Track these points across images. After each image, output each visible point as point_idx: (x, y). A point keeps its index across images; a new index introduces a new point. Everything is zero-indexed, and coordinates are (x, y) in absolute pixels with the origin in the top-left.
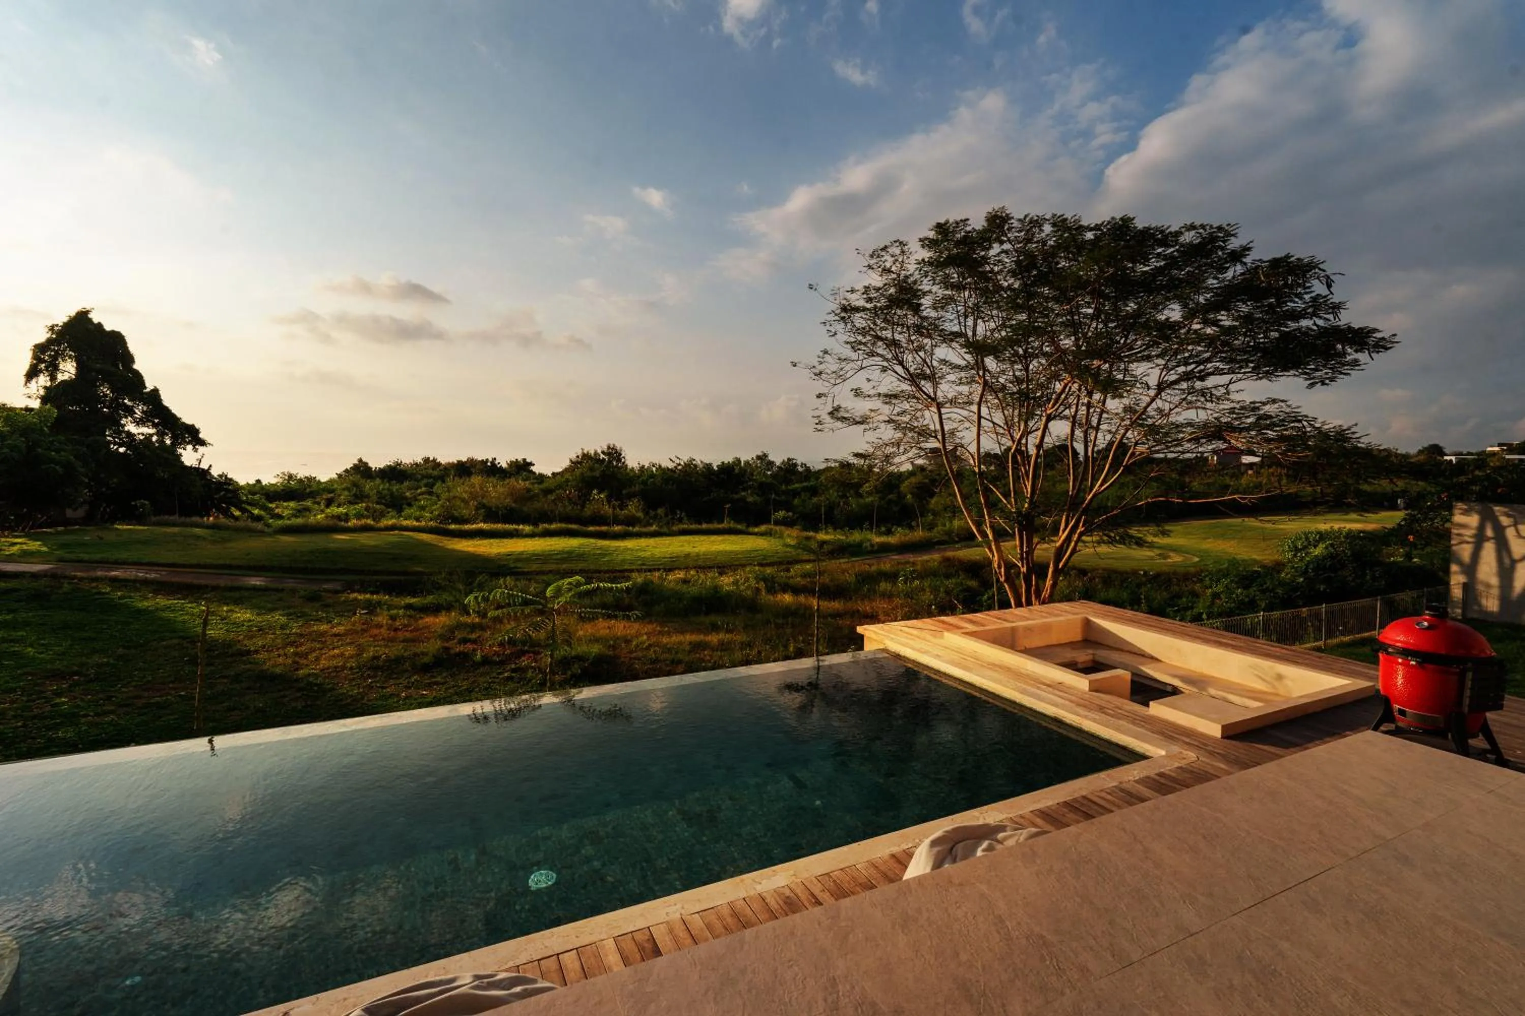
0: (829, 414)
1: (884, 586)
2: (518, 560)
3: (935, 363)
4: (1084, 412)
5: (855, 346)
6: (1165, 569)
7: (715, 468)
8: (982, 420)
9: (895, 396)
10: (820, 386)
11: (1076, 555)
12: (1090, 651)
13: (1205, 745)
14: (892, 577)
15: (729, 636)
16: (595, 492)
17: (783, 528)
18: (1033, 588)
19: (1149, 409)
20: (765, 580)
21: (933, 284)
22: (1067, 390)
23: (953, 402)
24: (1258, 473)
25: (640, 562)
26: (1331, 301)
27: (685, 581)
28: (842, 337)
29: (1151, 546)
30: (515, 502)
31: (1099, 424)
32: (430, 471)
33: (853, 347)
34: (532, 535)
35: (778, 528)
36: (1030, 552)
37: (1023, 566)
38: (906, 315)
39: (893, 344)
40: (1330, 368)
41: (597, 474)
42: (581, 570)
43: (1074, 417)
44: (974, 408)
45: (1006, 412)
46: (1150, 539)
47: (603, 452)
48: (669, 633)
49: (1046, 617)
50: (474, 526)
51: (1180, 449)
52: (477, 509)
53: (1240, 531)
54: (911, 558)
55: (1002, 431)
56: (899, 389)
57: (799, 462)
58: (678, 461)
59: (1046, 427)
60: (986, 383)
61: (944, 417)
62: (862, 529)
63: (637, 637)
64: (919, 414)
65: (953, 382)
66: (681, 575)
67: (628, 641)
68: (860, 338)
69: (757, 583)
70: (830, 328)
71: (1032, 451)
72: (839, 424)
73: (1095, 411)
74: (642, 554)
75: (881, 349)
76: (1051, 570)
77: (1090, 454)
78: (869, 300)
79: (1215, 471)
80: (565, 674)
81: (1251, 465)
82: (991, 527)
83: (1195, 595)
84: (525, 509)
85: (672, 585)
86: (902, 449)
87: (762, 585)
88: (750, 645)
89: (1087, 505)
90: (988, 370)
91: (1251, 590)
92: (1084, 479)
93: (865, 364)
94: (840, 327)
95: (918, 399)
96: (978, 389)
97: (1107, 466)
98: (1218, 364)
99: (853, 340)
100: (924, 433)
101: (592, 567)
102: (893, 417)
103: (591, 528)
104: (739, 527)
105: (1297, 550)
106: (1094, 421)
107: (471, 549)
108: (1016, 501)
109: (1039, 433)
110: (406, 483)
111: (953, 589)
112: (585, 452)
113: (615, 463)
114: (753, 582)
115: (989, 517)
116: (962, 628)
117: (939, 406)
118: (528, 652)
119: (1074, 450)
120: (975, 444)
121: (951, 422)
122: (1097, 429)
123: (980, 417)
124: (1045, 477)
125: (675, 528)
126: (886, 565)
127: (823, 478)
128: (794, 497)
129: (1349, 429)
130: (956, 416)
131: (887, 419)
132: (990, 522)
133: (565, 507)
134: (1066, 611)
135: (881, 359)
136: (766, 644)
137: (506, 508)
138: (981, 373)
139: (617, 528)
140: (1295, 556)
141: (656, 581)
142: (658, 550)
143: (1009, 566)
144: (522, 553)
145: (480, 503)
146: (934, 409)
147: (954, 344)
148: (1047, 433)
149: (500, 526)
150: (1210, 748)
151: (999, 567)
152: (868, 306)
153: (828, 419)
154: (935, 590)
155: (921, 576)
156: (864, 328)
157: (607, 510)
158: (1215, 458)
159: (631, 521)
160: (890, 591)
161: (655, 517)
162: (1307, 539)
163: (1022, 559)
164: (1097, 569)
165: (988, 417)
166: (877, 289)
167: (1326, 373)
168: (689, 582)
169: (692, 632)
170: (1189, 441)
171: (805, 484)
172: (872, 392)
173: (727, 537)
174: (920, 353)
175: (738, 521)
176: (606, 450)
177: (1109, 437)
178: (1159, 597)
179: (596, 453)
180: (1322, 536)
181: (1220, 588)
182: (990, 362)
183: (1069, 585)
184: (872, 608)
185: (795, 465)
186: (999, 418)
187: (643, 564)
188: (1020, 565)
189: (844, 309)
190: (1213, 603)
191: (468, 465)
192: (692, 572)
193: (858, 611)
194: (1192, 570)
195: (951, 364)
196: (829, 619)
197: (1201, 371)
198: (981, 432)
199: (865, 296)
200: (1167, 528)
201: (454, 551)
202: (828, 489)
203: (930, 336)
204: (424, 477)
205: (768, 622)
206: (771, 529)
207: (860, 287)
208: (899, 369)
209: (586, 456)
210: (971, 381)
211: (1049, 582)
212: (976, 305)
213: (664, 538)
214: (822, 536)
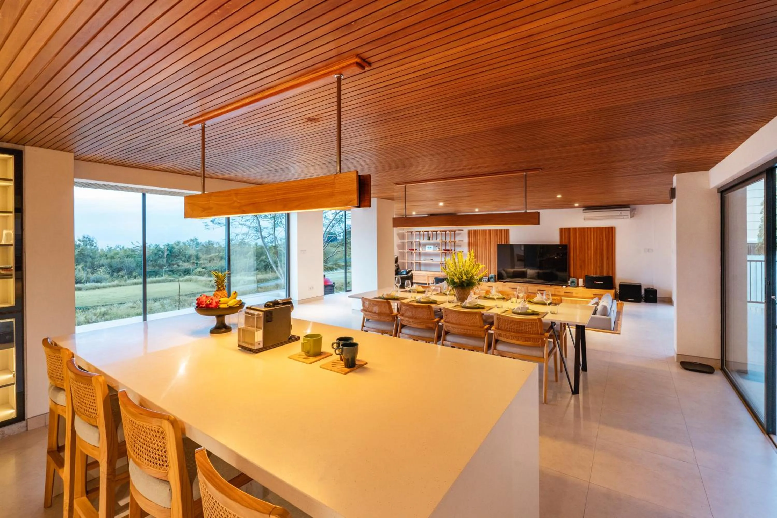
17: (198, 277)
35: (195, 277)
57: (213, 242)
104: (172, 278)
113: (88, 246)
125: (130, 282)
139: (90, 285)
157: (83, 275)
159: (99, 280)
161: (117, 277)
171: (217, 254)
175: (172, 275)
206: (191, 278)
213: (122, 288)
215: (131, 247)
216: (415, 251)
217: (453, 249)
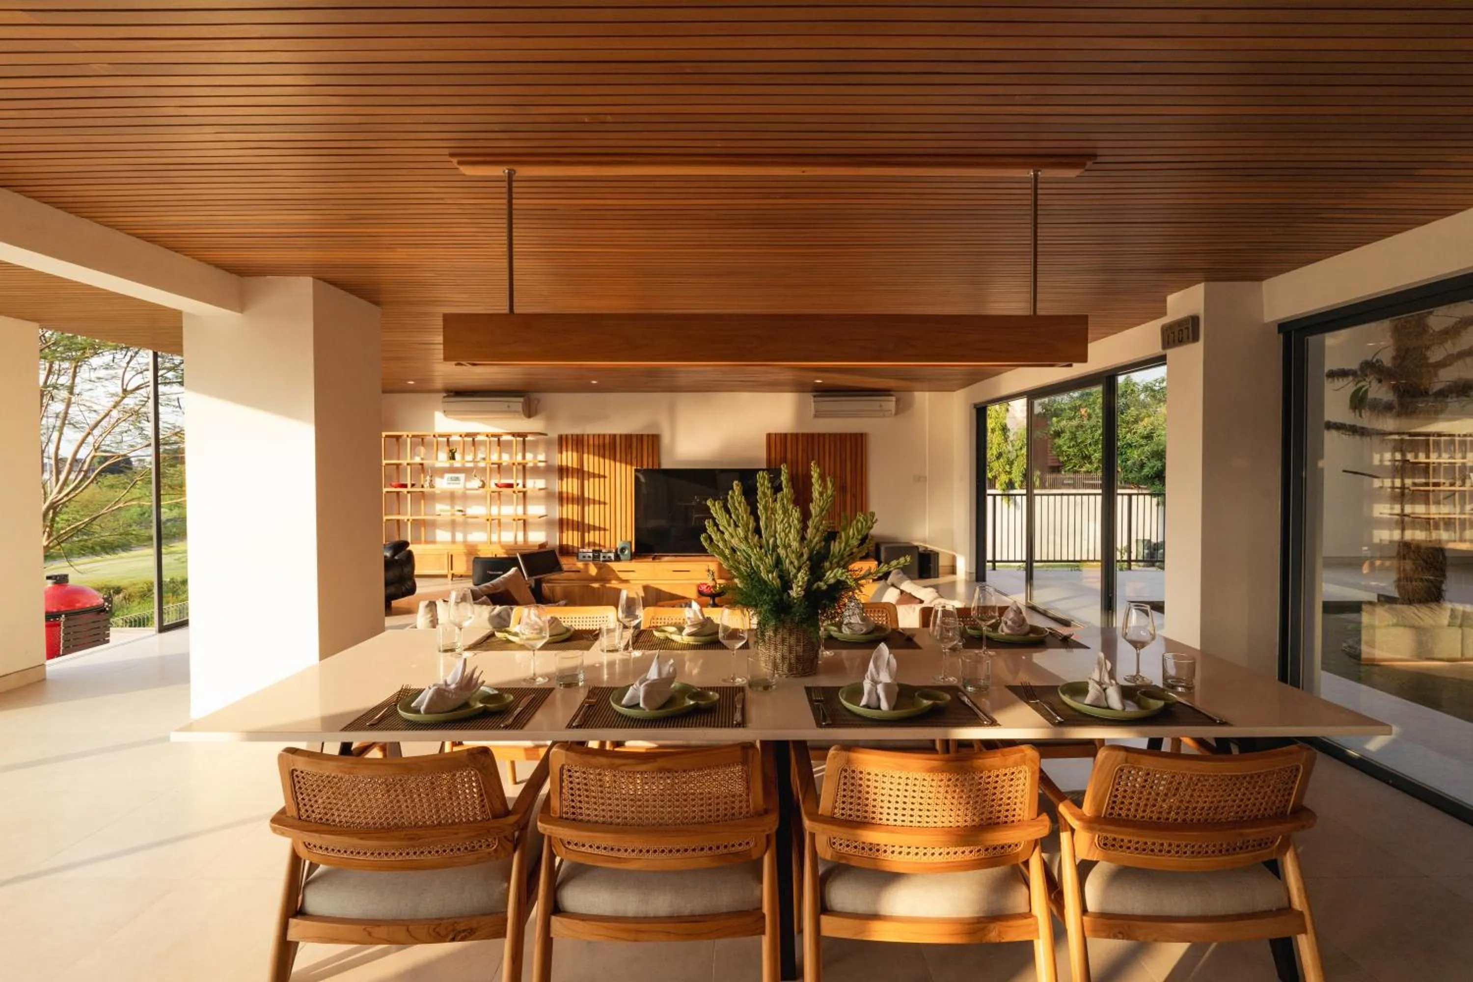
216: (409, 489)
217: (520, 482)
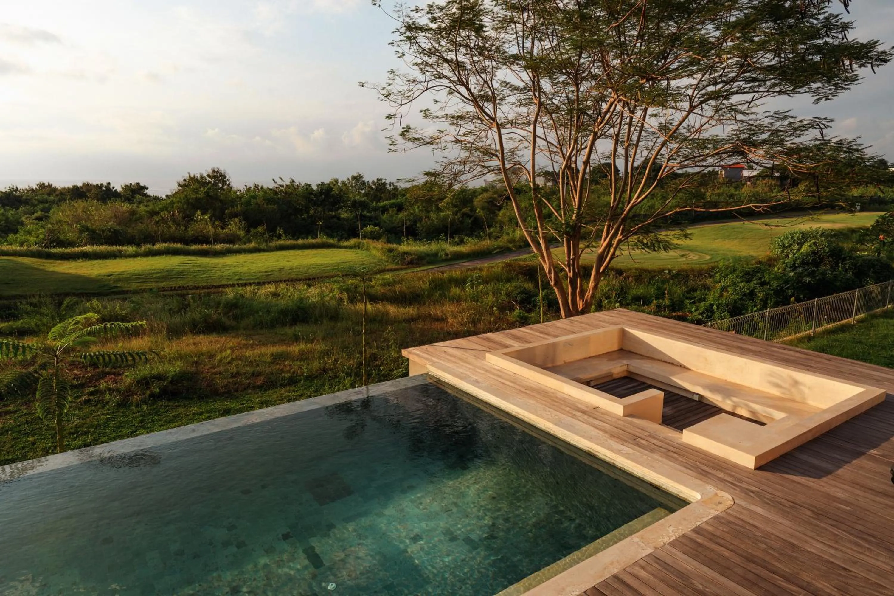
0: (401, 135)
1: (455, 291)
2: (119, 280)
3: (496, 85)
4: (627, 131)
5: (423, 67)
6: (685, 267)
7: (315, 188)
8: (538, 140)
9: (461, 117)
10: (389, 107)
11: (614, 259)
12: (625, 362)
13: (740, 480)
14: (460, 282)
15: (309, 346)
16: (199, 212)
17: (370, 241)
18: (578, 290)
19: (680, 127)
20: (348, 290)
21: (496, 5)
22: (611, 110)
23: (514, 123)
24: (755, 184)
25: (236, 277)
26: (841, 21)
27: (275, 295)
28: (411, 58)
29: (677, 247)
30: (119, 224)
31: (638, 141)
32: (46, 196)
33: (421, 69)
34: (135, 255)
35: (365, 241)
36: (577, 256)
37: (570, 272)
38: (469, 36)
39: (458, 66)
40: (834, 85)
41: (201, 195)
42: (179, 287)
43: (617, 135)
44: (531, 128)
45: (559, 132)
46: (676, 241)
47: (209, 176)
48: (252, 346)
49: (587, 330)
50: (76, 249)
51: (704, 163)
52: (81, 232)
53: (741, 232)
54: (478, 264)
55: (555, 150)
56: (465, 111)
57: (388, 182)
58: (280, 182)
59: (593, 144)
60: (541, 104)
61: (503, 137)
62: (438, 240)
63: (221, 352)
64: (483, 134)
65: (513, 104)
66: (271, 288)
67: (211, 356)
68: (426, 58)
69: (341, 293)
70: (398, 49)
71: (581, 167)
72: (410, 144)
73: (635, 130)
74: (240, 270)
75: (446, 70)
76: (593, 273)
77: (629, 170)
78: (434, 20)
79: (723, 184)
80: (144, 394)
81: (749, 178)
82: (543, 237)
83: (708, 289)
84: (130, 230)
85: (263, 299)
86: (467, 167)
87: (345, 295)
88: (327, 353)
89: (626, 215)
90: (544, 93)
91: (752, 284)
92: (624, 191)
93: (430, 84)
94: (405, 47)
95: (482, 120)
96: (534, 109)
97: (644, 180)
98: (741, 83)
99: (420, 61)
100: (487, 153)
101: (190, 284)
102: (459, 138)
103: (193, 247)
104: (331, 241)
105: (784, 247)
106: (635, 138)
107: (73, 271)
108: (565, 214)
109: (587, 150)
110: (22, 209)
111: (513, 291)
112: (192, 176)
113: (220, 185)
114: (336, 293)
115: (542, 229)
116: (506, 346)
117: (500, 126)
118: (109, 373)
119: (616, 167)
120: (531, 162)
121: (512, 142)
122: (637, 146)
123: (535, 136)
124: (592, 192)
125: (273, 244)
126: (456, 272)
127: (408, 195)
128: (383, 213)
129: (855, 140)
130: (517, 136)
131: (454, 139)
132: (543, 233)
133: (170, 227)
134: (604, 321)
135: (447, 81)
136: (343, 351)
137: (110, 231)
138: (537, 94)
139: (219, 247)
140: (783, 252)
141: (248, 295)
142: (254, 265)
143: (558, 270)
144: (121, 273)
145: (83, 226)
146: (495, 129)
147: (515, 67)
148: (594, 151)
149: (103, 248)
150: (744, 485)
151: (550, 272)
152: (434, 26)
153: (400, 140)
154: (496, 293)
155: (486, 282)
156: (430, 49)
157: (210, 229)
158: (723, 172)
159: (231, 239)
160: (459, 296)
161: (255, 236)
162: (792, 238)
163: (569, 265)
164: (631, 269)
165: (543, 137)
166: (441, 9)
167: (830, 89)
168: (279, 295)
169: (274, 344)
170: (713, 156)
171: (392, 201)
172: (439, 114)
173: (319, 251)
174: (482, 75)
175: (331, 236)
176: (211, 174)
177: (645, 153)
178: (679, 291)
179: (202, 177)
180: (805, 237)
181: (728, 282)
182: (546, 84)
183: (608, 285)
184: (442, 312)
185: (384, 184)
186: (552, 137)
187: (240, 279)
188: (567, 269)
189: (409, 28)
190: (721, 296)
191: (84, 190)
192: (283, 285)
193: (430, 315)
194: (705, 267)
195: (511, 86)
196: (404, 324)
197: (726, 91)
198: (537, 151)
199: (429, 16)
200: (689, 231)
201: (54, 273)
202: (412, 205)
203: (491, 58)
204: (41, 202)
205: (348, 330)
206: (360, 243)
207: (424, 6)
208: (463, 90)
209: (193, 179)
210: (529, 103)
211: (591, 284)
212: (534, 28)
213: (262, 254)
214: (404, 247)
215: (272, 186)
